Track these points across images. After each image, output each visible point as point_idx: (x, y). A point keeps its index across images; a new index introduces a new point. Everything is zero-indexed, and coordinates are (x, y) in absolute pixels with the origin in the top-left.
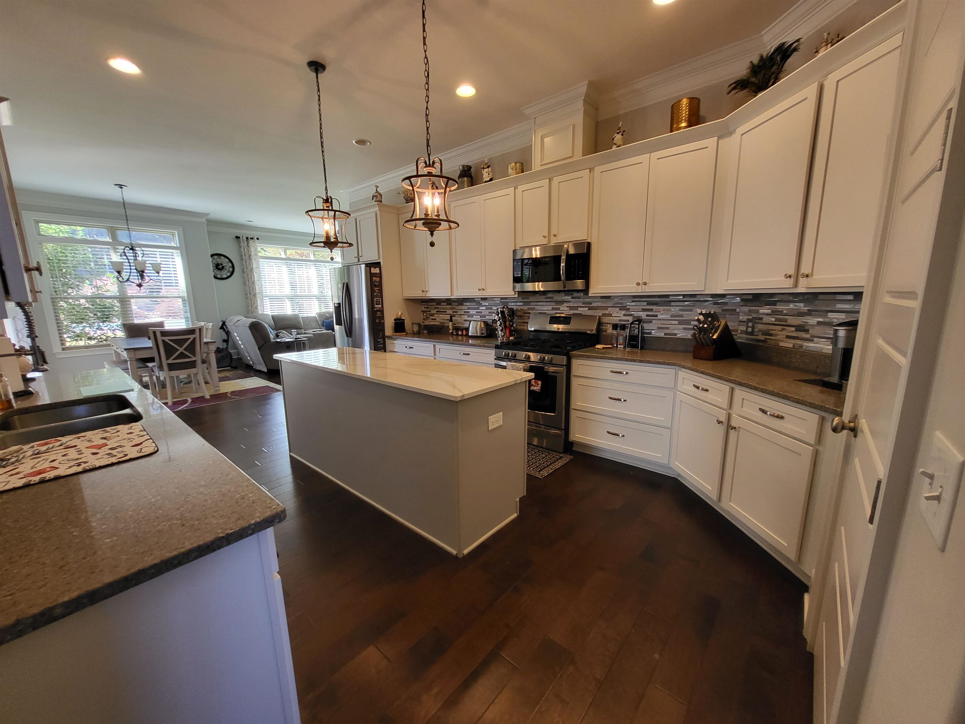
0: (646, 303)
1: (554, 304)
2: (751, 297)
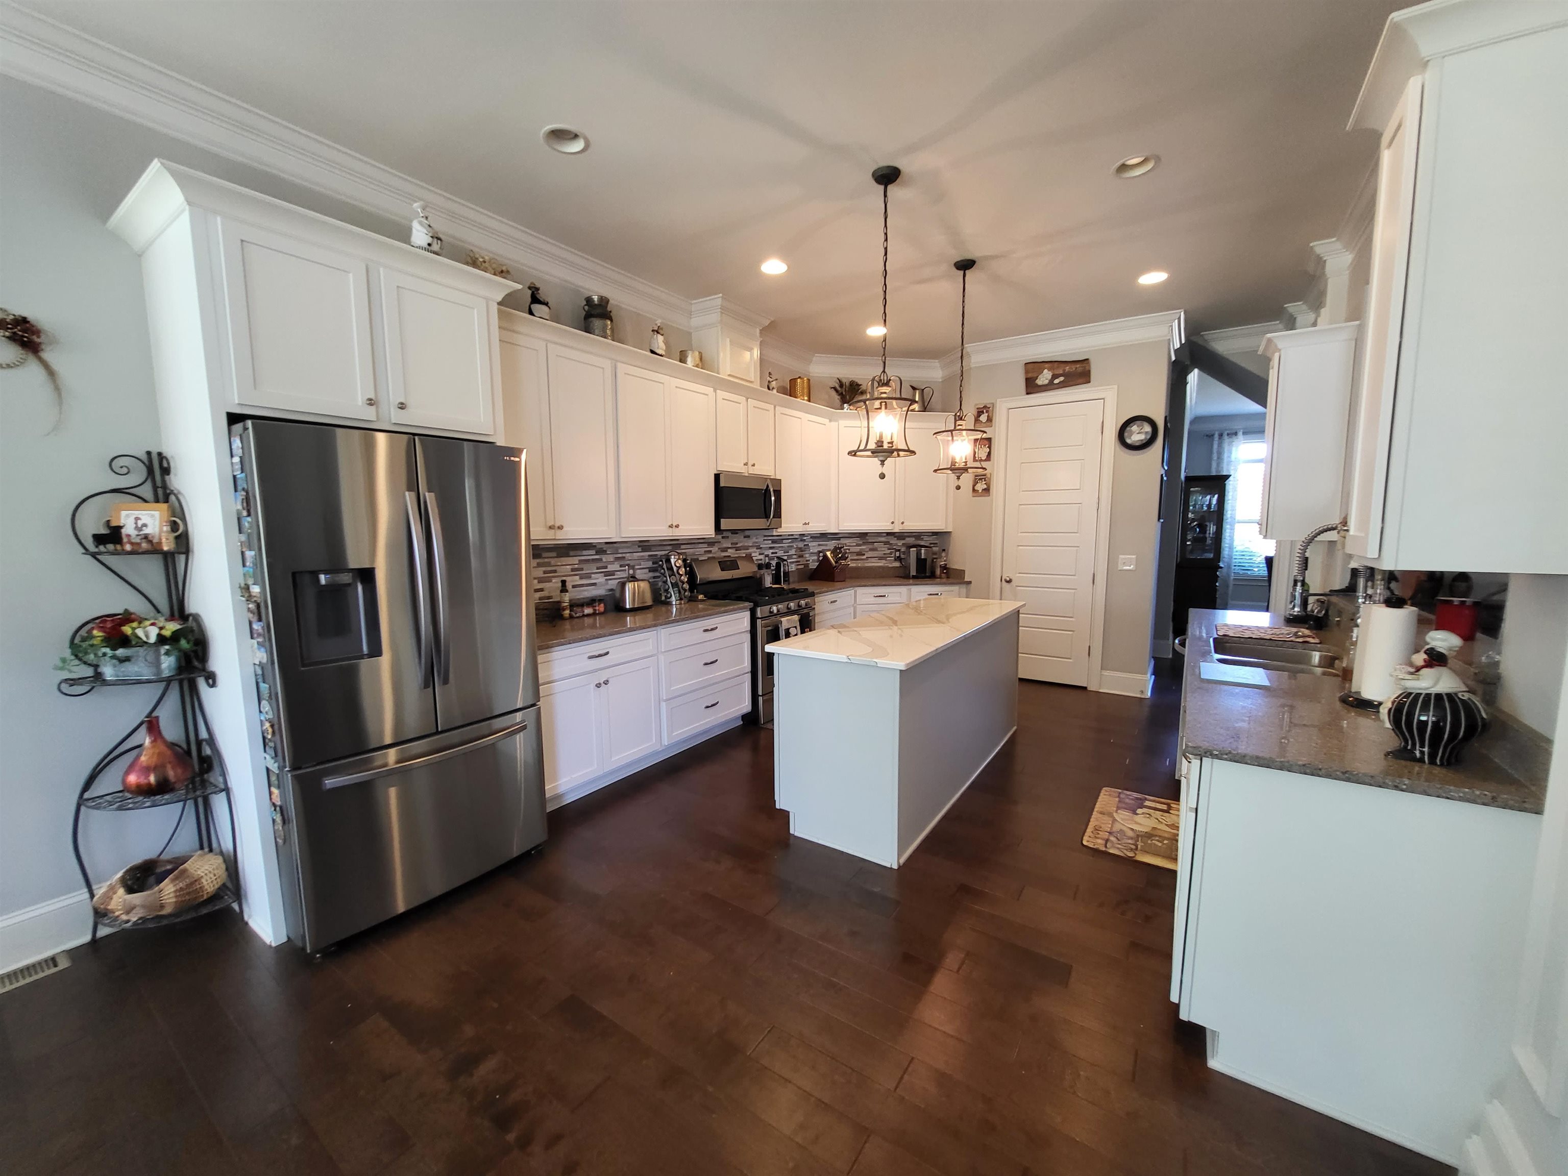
0: (770, 542)
1: (706, 545)
2: (819, 535)
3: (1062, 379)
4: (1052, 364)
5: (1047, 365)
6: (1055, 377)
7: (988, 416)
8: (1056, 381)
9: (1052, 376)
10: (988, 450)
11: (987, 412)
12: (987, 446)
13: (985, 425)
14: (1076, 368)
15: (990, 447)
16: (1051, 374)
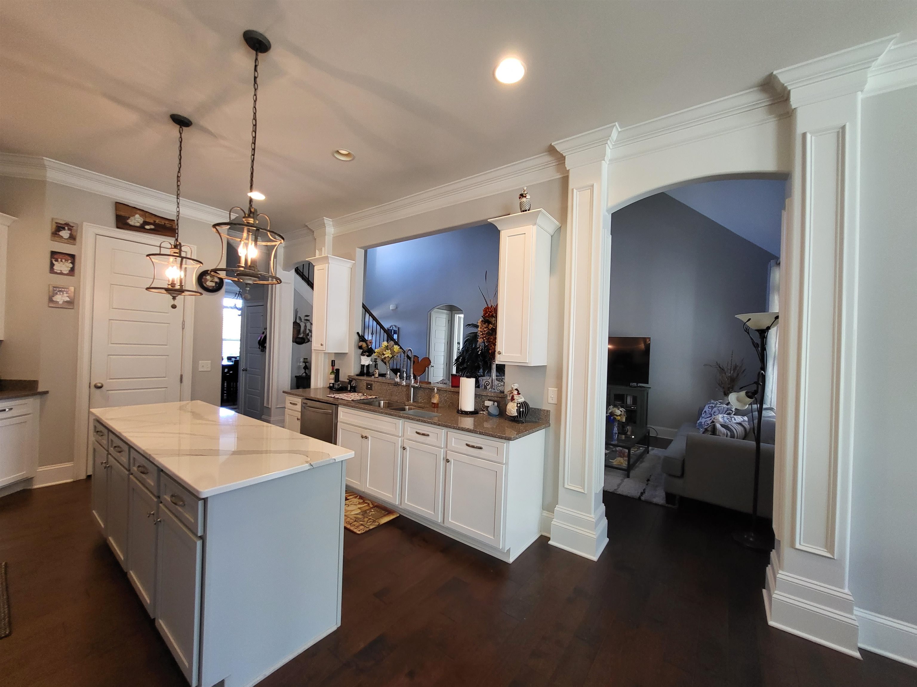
3: (152, 227)
4: (144, 213)
5: (138, 212)
6: (145, 223)
7: (71, 234)
8: (147, 227)
9: (144, 221)
10: (71, 265)
11: (69, 229)
12: (70, 261)
13: (66, 241)
14: (165, 224)
15: (73, 263)
16: (143, 220)
